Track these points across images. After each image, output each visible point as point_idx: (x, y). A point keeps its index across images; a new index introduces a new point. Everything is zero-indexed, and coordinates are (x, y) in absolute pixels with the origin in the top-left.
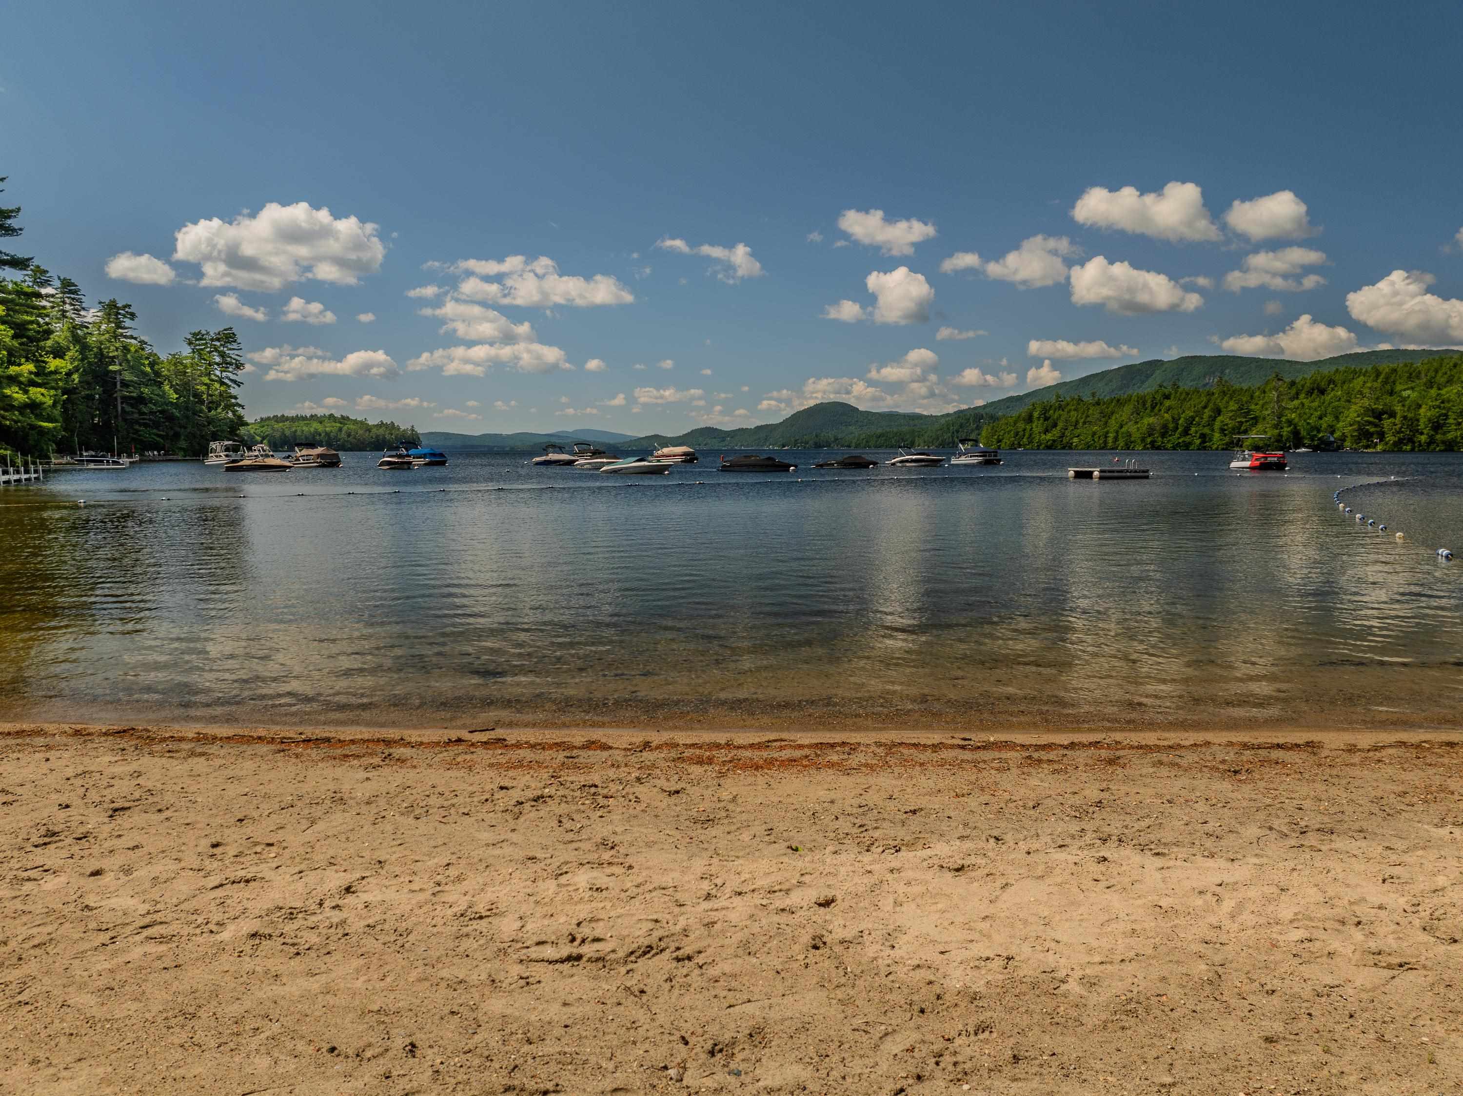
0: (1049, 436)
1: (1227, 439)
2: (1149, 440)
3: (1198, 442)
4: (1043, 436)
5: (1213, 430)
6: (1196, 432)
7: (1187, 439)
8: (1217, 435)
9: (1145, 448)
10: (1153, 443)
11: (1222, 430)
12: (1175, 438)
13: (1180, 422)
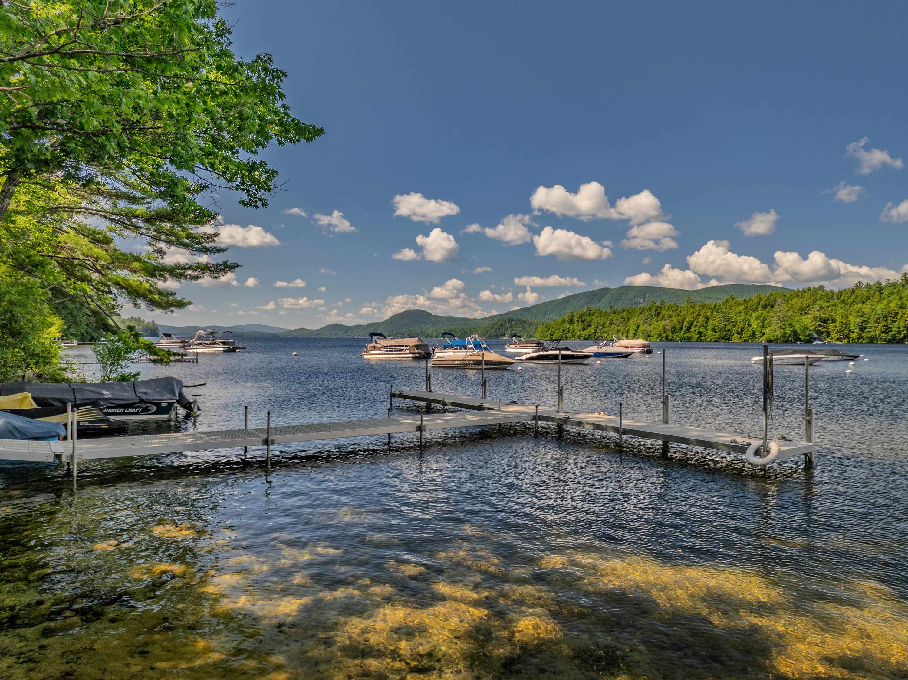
0: (586, 332)
1: (717, 335)
2: (664, 335)
3: (698, 336)
4: (582, 332)
5: (706, 329)
6: (695, 331)
7: (689, 335)
8: (710, 333)
9: (661, 340)
10: (667, 337)
11: (714, 330)
12: (681, 334)
13: (684, 324)
